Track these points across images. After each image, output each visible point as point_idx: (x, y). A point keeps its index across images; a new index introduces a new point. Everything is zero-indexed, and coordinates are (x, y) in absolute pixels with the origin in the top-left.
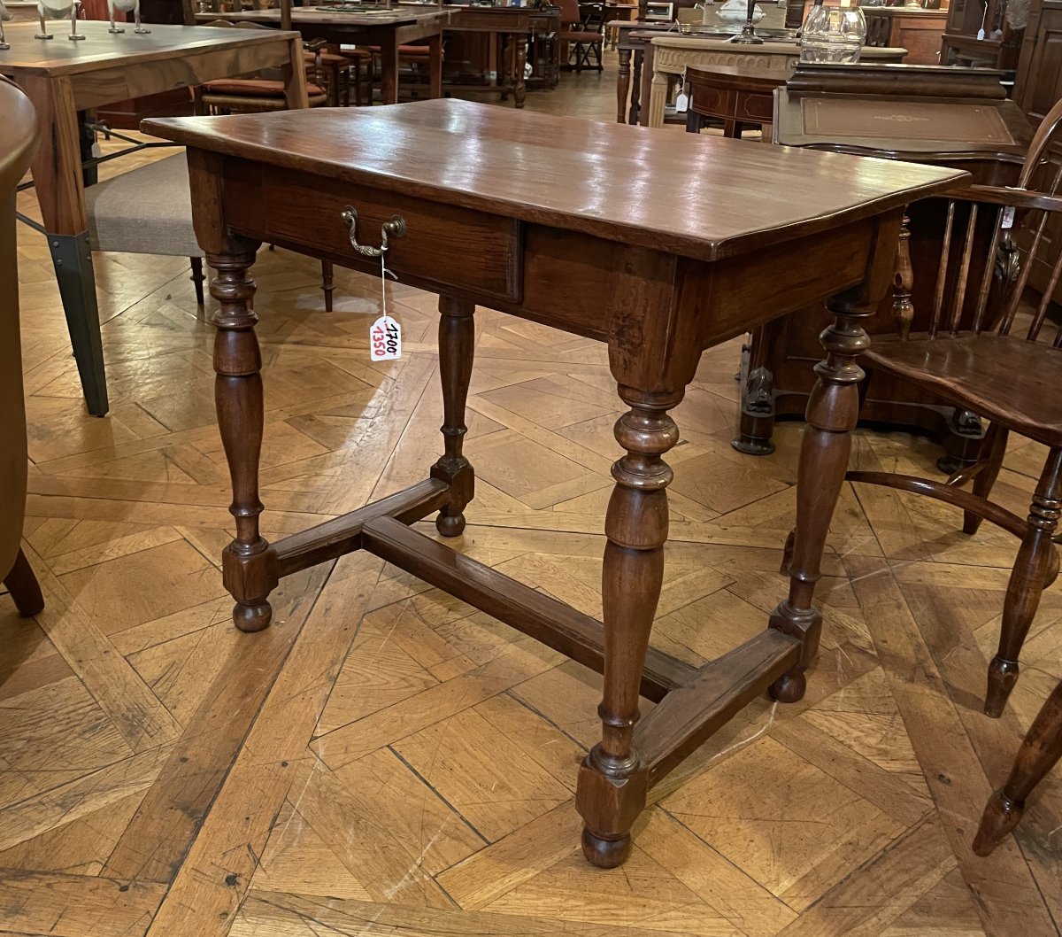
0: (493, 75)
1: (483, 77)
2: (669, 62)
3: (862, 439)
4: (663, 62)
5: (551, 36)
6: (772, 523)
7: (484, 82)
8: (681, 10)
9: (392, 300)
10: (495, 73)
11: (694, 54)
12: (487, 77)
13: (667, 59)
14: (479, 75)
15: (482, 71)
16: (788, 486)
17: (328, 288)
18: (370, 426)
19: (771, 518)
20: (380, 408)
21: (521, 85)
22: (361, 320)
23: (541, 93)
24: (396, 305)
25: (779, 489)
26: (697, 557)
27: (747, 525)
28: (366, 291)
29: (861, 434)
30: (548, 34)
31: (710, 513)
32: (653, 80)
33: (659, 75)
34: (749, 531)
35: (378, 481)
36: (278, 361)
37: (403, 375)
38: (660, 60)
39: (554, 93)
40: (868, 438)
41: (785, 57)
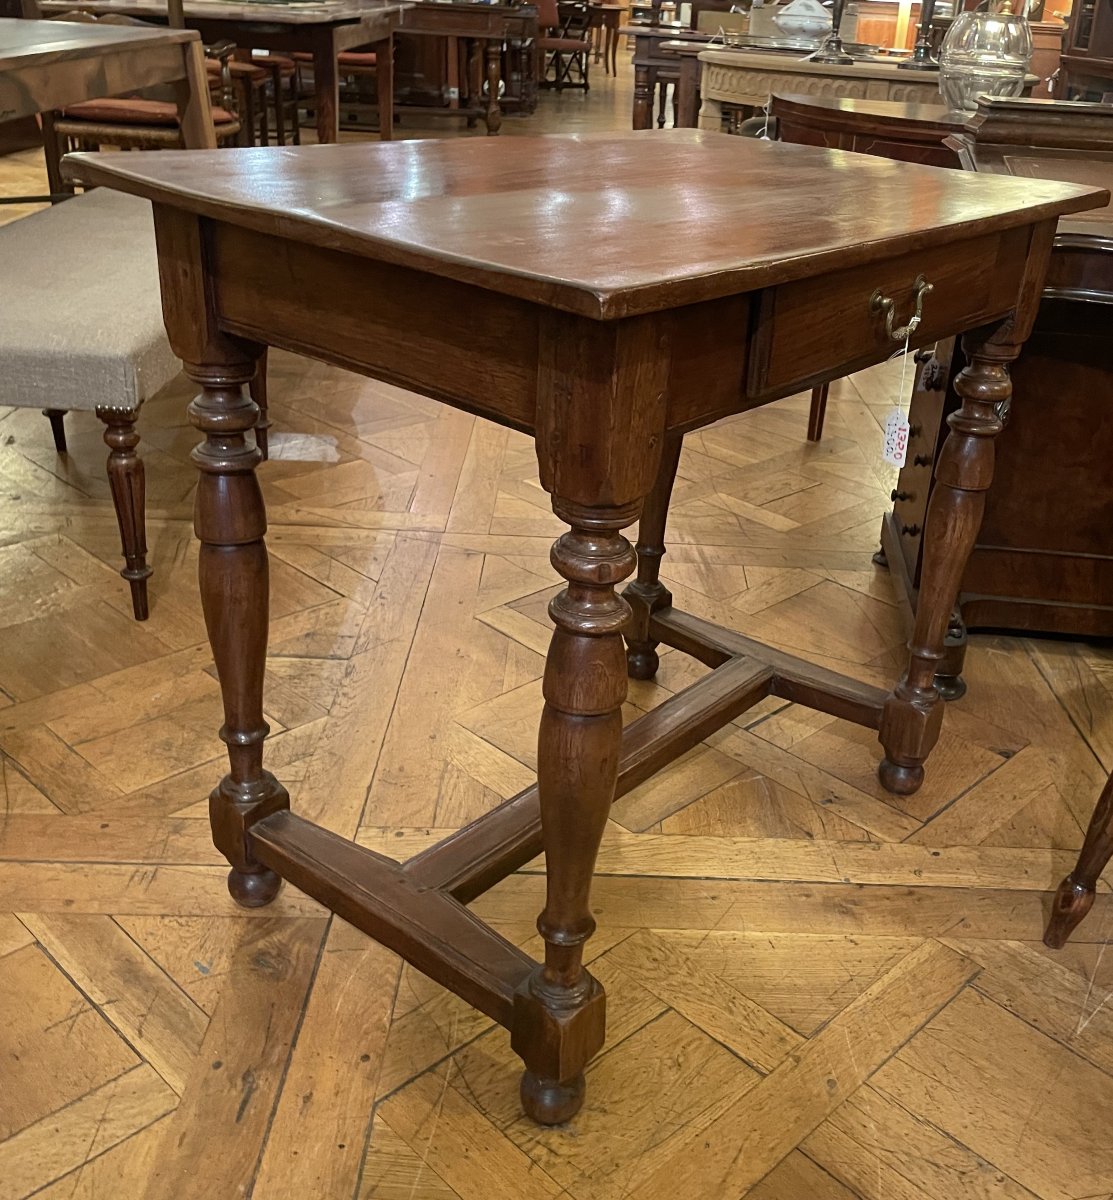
0: (454, 93)
1: (441, 96)
2: (726, 87)
3: (1080, 664)
4: (717, 86)
5: (528, 43)
6: (1002, 836)
7: (442, 103)
8: (702, 14)
9: (357, 438)
10: (456, 90)
11: (761, 76)
12: (446, 96)
13: (723, 83)
14: (436, 93)
15: (440, 89)
16: (1004, 759)
17: (261, 427)
18: (347, 674)
19: (997, 825)
20: (359, 637)
21: (494, 108)
22: (314, 474)
23: (516, 117)
24: (366, 448)
25: (993, 765)
26: (907, 920)
27: (965, 842)
28: (316, 423)
29: (1074, 654)
30: (524, 41)
31: (905, 822)
32: (701, 111)
33: (710, 104)
34: (973, 855)
35: (369, 788)
36: (188, 554)
37: (389, 573)
38: (712, 85)
39: (532, 118)
40: (1087, 661)
41: (887, 83)
